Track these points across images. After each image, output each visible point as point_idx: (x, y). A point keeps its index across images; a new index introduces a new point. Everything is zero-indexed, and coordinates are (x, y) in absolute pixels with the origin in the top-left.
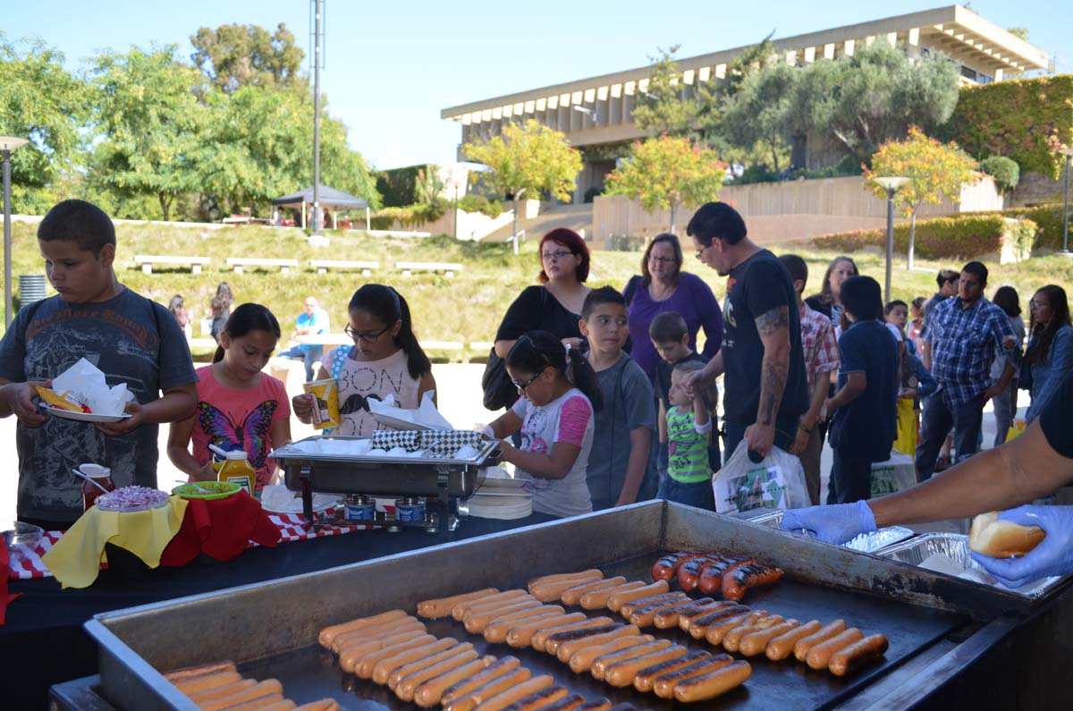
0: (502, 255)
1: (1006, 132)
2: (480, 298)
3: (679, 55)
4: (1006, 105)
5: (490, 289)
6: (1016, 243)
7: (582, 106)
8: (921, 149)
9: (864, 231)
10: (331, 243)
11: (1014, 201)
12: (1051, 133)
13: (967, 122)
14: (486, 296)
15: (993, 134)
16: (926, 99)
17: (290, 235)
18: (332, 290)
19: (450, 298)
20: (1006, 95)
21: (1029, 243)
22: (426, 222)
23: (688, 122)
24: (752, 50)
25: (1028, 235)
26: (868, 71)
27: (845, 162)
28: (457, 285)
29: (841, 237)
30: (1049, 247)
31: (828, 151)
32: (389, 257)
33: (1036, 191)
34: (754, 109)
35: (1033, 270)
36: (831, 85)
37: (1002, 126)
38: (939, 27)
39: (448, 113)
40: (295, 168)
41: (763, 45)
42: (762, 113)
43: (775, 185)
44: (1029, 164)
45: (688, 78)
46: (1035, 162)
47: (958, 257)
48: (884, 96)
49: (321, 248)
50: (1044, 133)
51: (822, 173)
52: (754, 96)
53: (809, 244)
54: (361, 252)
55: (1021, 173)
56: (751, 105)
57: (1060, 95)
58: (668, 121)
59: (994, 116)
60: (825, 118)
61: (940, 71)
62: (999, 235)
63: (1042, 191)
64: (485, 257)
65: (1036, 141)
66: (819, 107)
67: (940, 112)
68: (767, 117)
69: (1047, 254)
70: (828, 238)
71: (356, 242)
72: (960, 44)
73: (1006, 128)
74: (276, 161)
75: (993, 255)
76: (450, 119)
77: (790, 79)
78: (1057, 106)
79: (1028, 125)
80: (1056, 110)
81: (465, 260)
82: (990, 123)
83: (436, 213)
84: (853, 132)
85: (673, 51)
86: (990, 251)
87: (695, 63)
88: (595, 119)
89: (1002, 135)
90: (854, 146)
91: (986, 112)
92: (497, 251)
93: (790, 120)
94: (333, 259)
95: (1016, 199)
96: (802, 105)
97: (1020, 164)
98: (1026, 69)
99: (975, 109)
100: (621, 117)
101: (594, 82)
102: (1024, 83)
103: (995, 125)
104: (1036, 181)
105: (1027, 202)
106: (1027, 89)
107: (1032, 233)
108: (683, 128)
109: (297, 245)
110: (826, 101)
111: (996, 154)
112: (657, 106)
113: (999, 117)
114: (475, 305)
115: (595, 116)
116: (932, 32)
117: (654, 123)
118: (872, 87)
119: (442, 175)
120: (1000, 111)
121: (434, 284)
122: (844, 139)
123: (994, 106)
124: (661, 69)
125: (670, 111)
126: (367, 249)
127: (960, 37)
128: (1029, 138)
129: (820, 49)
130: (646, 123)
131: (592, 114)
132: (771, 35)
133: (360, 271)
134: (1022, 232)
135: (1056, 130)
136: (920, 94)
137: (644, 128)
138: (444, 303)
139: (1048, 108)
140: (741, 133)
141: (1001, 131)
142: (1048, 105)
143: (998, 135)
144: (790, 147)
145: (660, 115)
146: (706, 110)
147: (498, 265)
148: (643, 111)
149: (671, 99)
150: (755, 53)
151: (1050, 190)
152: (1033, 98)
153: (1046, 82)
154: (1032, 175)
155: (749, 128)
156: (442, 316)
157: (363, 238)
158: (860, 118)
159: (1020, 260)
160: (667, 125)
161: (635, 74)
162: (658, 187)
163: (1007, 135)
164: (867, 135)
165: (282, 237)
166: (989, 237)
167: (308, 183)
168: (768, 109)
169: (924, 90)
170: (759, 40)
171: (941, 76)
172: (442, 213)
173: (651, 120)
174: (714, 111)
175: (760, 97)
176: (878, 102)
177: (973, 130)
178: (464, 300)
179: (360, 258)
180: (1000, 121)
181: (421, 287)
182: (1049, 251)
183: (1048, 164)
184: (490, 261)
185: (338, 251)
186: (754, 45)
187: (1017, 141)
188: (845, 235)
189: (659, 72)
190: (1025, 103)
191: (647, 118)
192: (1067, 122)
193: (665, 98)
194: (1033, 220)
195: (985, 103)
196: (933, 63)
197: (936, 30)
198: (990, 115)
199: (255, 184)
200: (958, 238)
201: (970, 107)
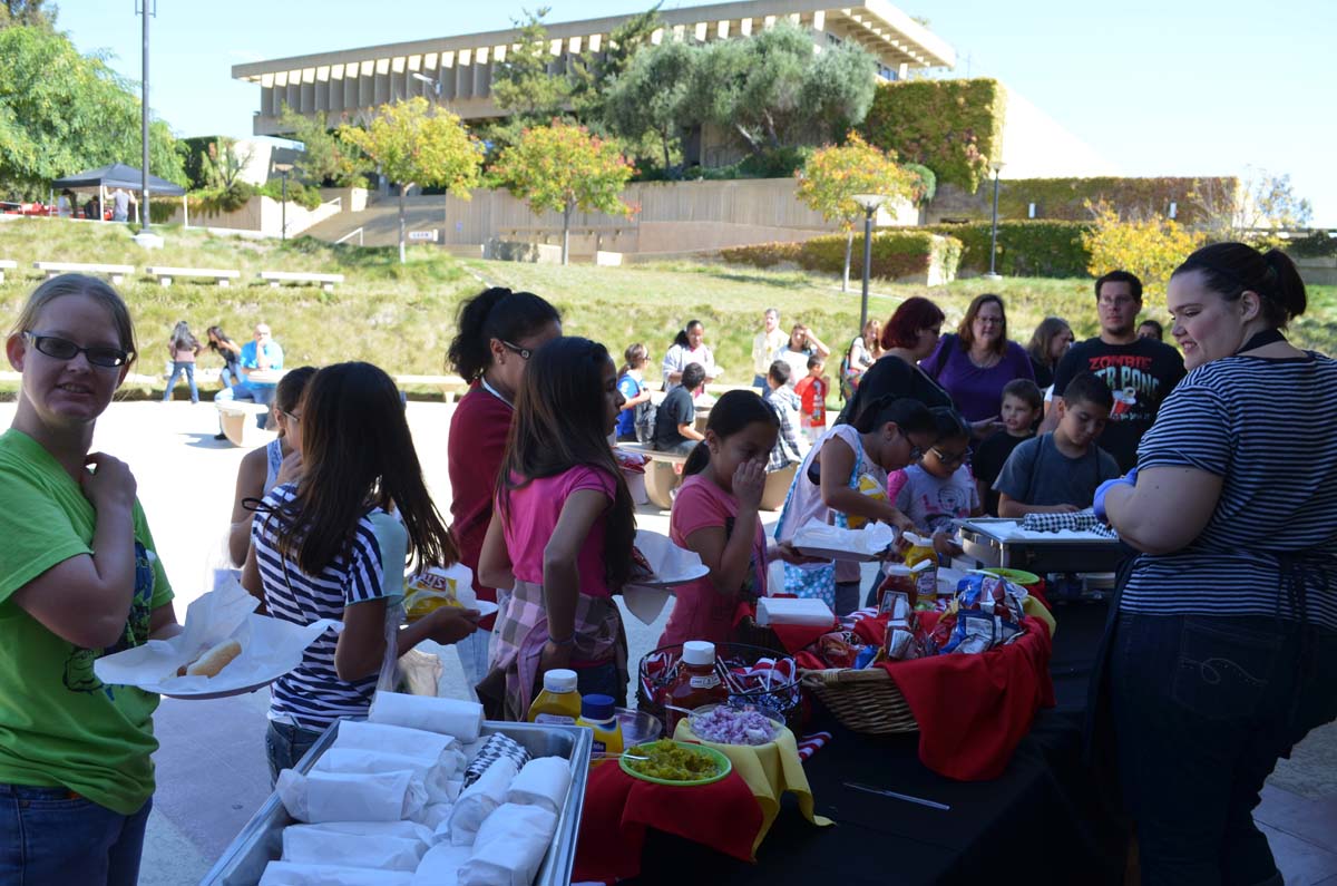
0: (387, 264)
1: (923, 137)
2: (379, 318)
3: (548, 20)
4: (923, 107)
5: (389, 308)
6: (942, 263)
7: (421, 72)
8: (860, 157)
9: (780, 244)
10: (165, 243)
11: (929, 214)
12: (969, 141)
13: (881, 123)
14: (386, 316)
15: (908, 139)
16: (843, 95)
17: (110, 232)
18: (190, 306)
19: (343, 318)
20: (923, 97)
21: (954, 262)
22: (221, 211)
23: (558, 103)
24: (637, 21)
25: (954, 254)
26: (779, 58)
27: (748, 161)
28: (349, 302)
29: (753, 249)
30: (974, 268)
31: (725, 147)
32: (246, 263)
33: (952, 204)
34: (646, 92)
35: (963, 294)
36: (734, 70)
37: (918, 130)
38: (847, 12)
39: (239, 71)
40: (76, 138)
41: (649, 16)
42: (654, 98)
43: (670, 184)
44: (945, 175)
45: (556, 48)
46: (952, 173)
47: (885, 276)
48: (795, 88)
49: (154, 249)
50: (962, 140)
51: (722, 173)
52: (646, 78)
53: (718, 255)
54: (209, 257)
55: (938, 183)
56: (641, 88)
57: (980, 100)
58: (535, 100)
59: (909, 118)
60: (728, 110)
61: (856, 64)
62: (927, 254)
63: (958, 204)
64: (366, 266)
65: (953, 149)
66: (722, 94)
67: (855, 110)
68: (660, 103)
69: (973, 277)
70: (738, 249)
71: (197, 243)
72: (868, 33)
73: (924, 133)
74: (50, 128)
75: (920, 275)
76: (245, 79)
77: (687, 60)
78: (976, 113)
79: (945, 132)
80: (975, 117)
81: (342, 269)
82: (905, 127)
83: (236, 200)
84: (758, 128)
85: (542, 14)
86: (917, 272)
87: (564, 30)
88: (438, 91)
89: (917, 141)
90: (759, 143)
91: (901, 114)
92: (379, 259)
93: (686, 107)
94: (173, 266)
95: (932, 212)
96: (701, 91)
97: (936, 174)
98: (932, 65)
99: (890, 109)
100: (471, 92)
101: (437, 45)
102: (942, 83)
103: (911, 129)
104: (952, 193)
105: (943, 216)
106: (946, 90)
107: (958, 253)
108: (552, 109)
109: (123, 245)
110: (729, 89)
111: (912, 161)
112: (521, 82)
113: (915, 120)
114: (374, 328)
115: (438, 86)
116: (840, 17)
117: (517, 102)
118: (782, 77)
119: (239, 151)
120: (916, 114)
121: (319, 300)
122: (748, 135)
123: (909, 107)
124: (528, 35)
125: (537, 88)
126: (215, 253)
127: (868, 25)
128: (946, 146)
129: (713, 26)
130: (507, 100)
131: (434, 84)
132: (659, 5)
133: (215, 282)
134: (948, 251)
135: (974, 139)
136: (835, 89)
137: (505, 107)
138: (336, 325)
139: (967, 113)
140: (628, 120)
141: (917, 136)
142: (966, 110)
143: (914, 140)
144: (678, 140)
145: (524, 92)
146: (580, 89)
147: (383, 277)
148: (507, 86)
149: (538, 74)
150: (641, 25)
151: (967, 204)
152: (952, 101)
153: (965, 84)
154: (949, 186)
155: (638, 116)
156: (339, 342)
157: (205, 239)
158: (765, 111)
159: (945, 282)
160: (533, 105)
161: (490, 38)
162: (551, 184)
163: (923, 141)
164: (772, 131)
165: (101, 234)
166: (916, 256)
167: (94, 159)
168: (660, 94)
169: (840, 86)
170: (646, 9)
171: (857, 71)
172: (244, 202)
173: (514, 98)
174: (592, 91)
175: (652, 79)
176: (786, 94)
177: (887, 133)
178: (360, 321)
179: (208, 265)
180: (915, 125)
181: (304, 304)
182: (975, 273)
183: (966, 177)
184: (372, 271)
185: (179, 253)
186: (639, 14)
187: (933, 148)
188: (758, 247)
189: (524, 39)
190: (944, 106)
191: (509, 95)
192: (985, 131)
193: (531, 71)
194: (958, 238)
195: (900, 103)
196: (848, 54)
197: (843, 14)
198: (905, 116)
199: (25, 159)
200: (883, 256)
201: (885, 106)
